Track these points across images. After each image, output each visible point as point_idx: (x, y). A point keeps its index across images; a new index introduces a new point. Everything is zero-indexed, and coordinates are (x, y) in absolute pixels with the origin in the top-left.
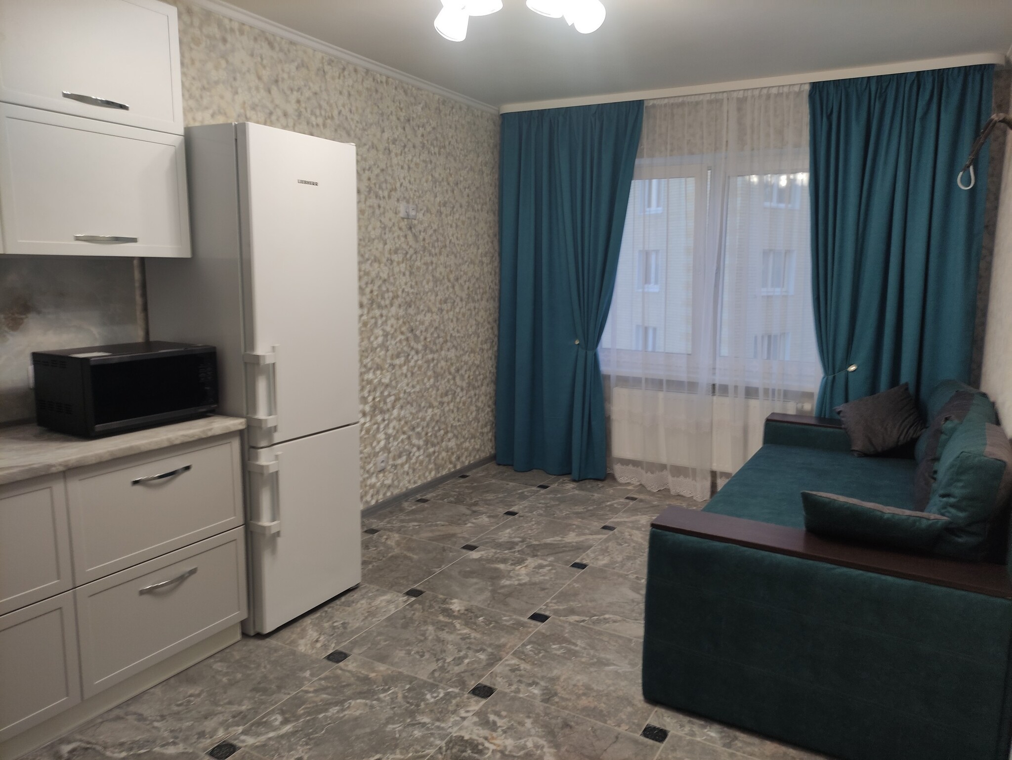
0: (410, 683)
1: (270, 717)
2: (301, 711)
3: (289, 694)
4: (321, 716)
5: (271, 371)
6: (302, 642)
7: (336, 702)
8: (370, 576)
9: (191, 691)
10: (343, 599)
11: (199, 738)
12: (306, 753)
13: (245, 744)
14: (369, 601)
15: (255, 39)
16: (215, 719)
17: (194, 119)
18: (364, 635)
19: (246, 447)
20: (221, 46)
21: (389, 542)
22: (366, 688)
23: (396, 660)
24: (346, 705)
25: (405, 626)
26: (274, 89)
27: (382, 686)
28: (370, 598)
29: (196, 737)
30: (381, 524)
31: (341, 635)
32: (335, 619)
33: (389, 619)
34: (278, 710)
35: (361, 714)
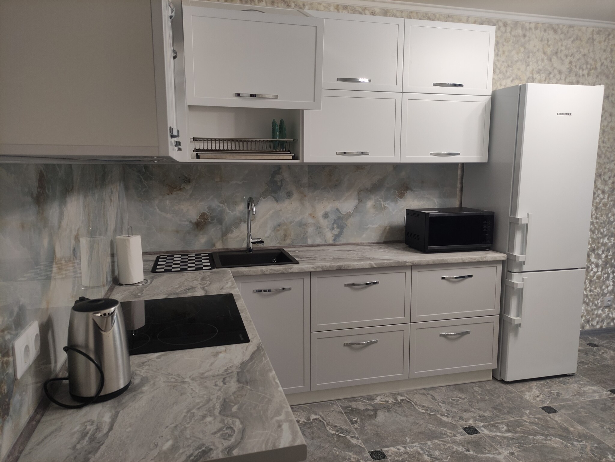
0: (598, 444)
1: (500, 425)
2: (519, 429)
3: (514, 418)
4: (531, 437)
5: (525, 228)
6: (528, 393)
7: (542, 434)
8: (584, 371)
9: (460, 396)
10: (561, 379)
11: (459, 419)
12: (517, 452)
13: (483, 432)
14: (579, 386)
15: (545, 30)
16: (470, 414)
17: (501, 85)
18: (571, 404)
19: (506, 271)
20: (522, 40)
21: (605, 355)
22: (565, 434)
23: (591, 427)
24: (549, 438)
25: (604, 410)
26: (554, 58)
27: (576, 437)
28: (580, 384)
29: (458, 418)
30: (602, 343)
31: (555, 399)
32: (553, 388)
33: (592, 401)
34: (505, 423)
35: (557, 447)
